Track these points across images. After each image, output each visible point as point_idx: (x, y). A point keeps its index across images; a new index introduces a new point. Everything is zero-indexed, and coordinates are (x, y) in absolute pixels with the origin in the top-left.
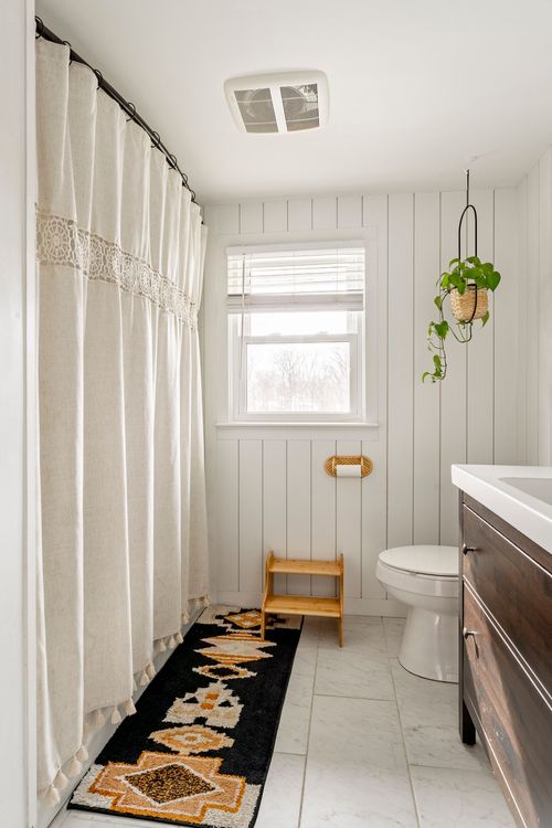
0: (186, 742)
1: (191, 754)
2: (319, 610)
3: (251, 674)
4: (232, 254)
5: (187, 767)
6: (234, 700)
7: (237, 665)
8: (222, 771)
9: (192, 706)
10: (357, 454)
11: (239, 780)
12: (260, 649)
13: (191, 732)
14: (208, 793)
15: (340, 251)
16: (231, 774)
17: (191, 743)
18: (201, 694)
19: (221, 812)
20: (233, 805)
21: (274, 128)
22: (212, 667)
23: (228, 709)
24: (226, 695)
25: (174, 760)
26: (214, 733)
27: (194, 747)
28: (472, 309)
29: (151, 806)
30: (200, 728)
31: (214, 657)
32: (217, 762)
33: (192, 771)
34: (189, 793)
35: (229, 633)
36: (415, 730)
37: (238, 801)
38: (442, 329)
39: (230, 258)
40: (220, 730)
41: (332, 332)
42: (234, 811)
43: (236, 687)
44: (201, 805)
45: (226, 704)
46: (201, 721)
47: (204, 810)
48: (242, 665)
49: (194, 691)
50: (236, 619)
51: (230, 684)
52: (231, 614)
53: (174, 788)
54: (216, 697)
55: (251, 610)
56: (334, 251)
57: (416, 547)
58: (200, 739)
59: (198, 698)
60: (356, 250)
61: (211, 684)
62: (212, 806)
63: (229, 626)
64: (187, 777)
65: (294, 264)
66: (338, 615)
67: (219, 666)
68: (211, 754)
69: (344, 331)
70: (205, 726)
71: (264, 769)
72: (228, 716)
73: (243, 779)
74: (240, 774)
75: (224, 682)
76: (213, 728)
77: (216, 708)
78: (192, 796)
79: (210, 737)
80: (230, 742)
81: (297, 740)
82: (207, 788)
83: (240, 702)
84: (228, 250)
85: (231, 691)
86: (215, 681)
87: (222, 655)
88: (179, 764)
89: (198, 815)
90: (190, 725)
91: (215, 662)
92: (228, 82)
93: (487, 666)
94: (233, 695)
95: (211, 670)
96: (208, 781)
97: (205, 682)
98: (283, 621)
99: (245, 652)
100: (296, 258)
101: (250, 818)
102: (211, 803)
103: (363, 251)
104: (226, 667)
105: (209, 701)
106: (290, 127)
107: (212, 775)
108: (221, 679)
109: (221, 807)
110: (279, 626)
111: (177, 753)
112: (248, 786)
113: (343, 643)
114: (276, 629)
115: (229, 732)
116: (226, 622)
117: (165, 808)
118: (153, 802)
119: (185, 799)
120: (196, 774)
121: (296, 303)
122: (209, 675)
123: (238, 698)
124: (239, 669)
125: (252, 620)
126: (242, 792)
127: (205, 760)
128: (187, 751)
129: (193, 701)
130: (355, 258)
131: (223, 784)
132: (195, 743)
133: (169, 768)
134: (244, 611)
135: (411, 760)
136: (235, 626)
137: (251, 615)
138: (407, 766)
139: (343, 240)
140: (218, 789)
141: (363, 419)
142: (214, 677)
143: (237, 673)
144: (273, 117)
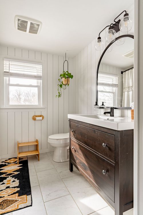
0: (6, 193)
1: (8, 196)
2: (33, 153)
3: (18, 173)
4: (5, 60)
5: (8, 199)
6: (16, 180)
7: (13, 172)
8: (19, 196)
9: (4, 185)
10: (40, 115)
11: (25, 196)
12: (18, 166)
13: (6, 191)
14: (17, 202)
15: (36, 65)
16: (22, 195)
17: (7, 193)
18: (5, 181)
19: (23, 204)
20: (25, 201)
21: (26, 31)
22: (6, 174)
23: (15, 182)
24: (13, 179)
25: (4, 199)
26: (13, 189)
27: (9, 194)
28: (67, 82)
29: (1, 211)
30: (9, 189)
31: (5, 172)
32: (17, 194)
33: (11, 199)
34: (12, 204)
35: (7, 165)
36: (61, 172)
37: (26, 200)
38: (61, 86)
39: (4, 61)
40: (15, 187)
41: (33, 84)
42: (26, 202)
43: (15, 177)
44: (17, 205)
45: (14, 181)
46: (8, 187)
47: (18, 206)
48: (15, 171)
49: (3, 181)
50: (8, 161)
51: (13, 177)
52: (6, 160)
53: (7, 205)
54: (10, 180)
55: (12, 158)
56: (35, 65)
57: (54, 135)
58: (9, 191)
59: (5, 182)
60: (40, 65)
61: (7, 178)
62: (19, 204)
63: (7, 163)
64: (9, 201)
65: (24, 66)
66: (38, 153)
67: (8, 173)
68: (14, 193)
69: (36, 85)
70: (10, 188)
71: (30, 191)
72: (15, 184)
73: (26, 195)
74: (25, 195)
75: (11, 177)
76: (12, 188)
77: (11, 183)
78: (13, 204)
79: (13, 190)
80: (19, 189)
81: (36, 183)
82: (16, 201)
83: (18, 180)
84: (4, 59)
85: (14, 178)
86: (8, 177)
87: (8, 171)
88: (6, 199)
89: (16, 207)
90: (5, 189)
91: (6, 173)
92: (16, 16)
93: (78, 152)
94: (15, 179)
95: (6, 175)
96: (16, 199)
97: (5, 178)
98: (22, 159)
99: (14, 168)
100: (25, 65)
101: (31, 202)
102: (19, 203)
103: (41, 66)
104: (10, 173)
105: (8, 182)
106: (30, 32)
107: (17, 197)
108: (10, 176)
109: (22, 203)
110: (22, 160)
111: (4, 197)
112: (27, 196)
113: (40, 160)
114: (21, 161)
115: (17, 187)
116: (5, 163)
117: (6, 210)
118: (2, 210)
119: (11, 206)
120: (12, 199)
121: (24, 76)
122: (5, 176)
123: (17, 179)
124: (14, 173)
125: (13, 161)
126: (26, 198)
127: (13, 195)
128: (7, 195)
129: (4, 183)
130: (39, 67)
131: (20, 199)
132: (8, 193)
133: (3, 201)
134: (9, 159)
135: (62, 178)
136: (8, 163)
137: (12, 159)
138: (62, 179)
139: (37, 62)
140: (20, 200)
141: (42, 106)
142: (8, 176)
143: (14, 174)
144: (26, 28)
